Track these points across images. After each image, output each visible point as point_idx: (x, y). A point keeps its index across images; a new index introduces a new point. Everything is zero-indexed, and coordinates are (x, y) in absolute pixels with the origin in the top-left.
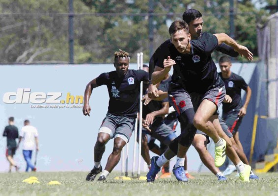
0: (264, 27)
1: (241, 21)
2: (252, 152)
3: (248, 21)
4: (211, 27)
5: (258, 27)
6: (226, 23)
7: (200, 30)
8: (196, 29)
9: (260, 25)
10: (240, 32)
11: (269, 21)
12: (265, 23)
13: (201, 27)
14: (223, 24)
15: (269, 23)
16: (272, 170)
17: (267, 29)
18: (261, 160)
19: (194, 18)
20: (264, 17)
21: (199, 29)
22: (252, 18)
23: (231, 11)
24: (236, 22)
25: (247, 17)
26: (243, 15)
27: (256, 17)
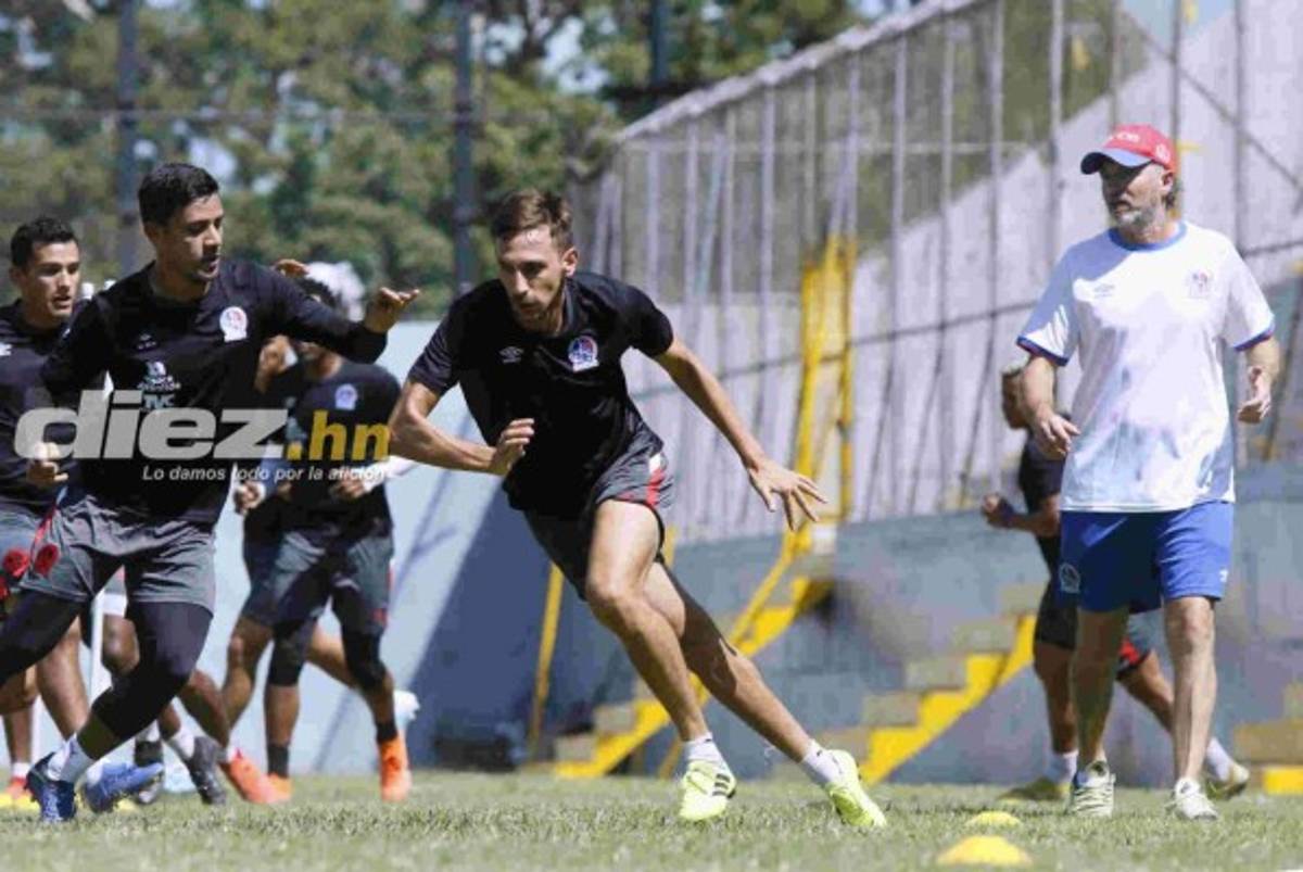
0: (596, 176)
1: (498, 146)
2: (542, 690)
3: (531, 147)
4: (376, 168)
5: (570, 173)
6: (439, 152)
7: (214, 248)
8: (197, 243)
9: (581, 167)
10: (493, 195)
11: (617, 147)
12: (601, 158)
13: (216, 236)
14: (425, 159)
15: (618, 160)
16: (623, 768)
17: (611, 181)
18: (581, 725)
19: (186, 200)
20: (596, 133)
21: (210, 242)
22: (544, 136)
23: (462, 108)
24: (479, 154)
25: (523, 132)
26: (507, 122)
27: (564, 132)
